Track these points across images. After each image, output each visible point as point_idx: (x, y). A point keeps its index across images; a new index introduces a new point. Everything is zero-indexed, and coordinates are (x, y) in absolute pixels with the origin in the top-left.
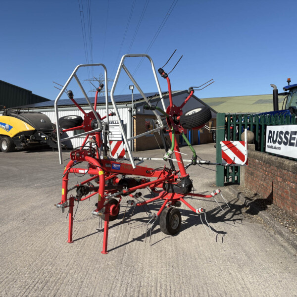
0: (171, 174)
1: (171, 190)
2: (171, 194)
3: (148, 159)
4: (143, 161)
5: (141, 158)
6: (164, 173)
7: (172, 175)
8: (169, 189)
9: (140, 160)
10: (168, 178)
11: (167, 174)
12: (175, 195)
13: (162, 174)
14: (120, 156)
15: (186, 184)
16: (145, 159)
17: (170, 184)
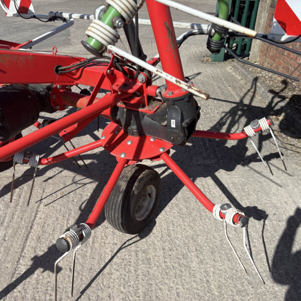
0: (135, 80)
2: (136, 139)
3: (82, 17)
4: (72, 23)
5: (66, 15)
6: (113, 78)
7: (139, 84)
8: (128, 124)
9: (64, 20)
10: (123, 95)
11: (121, 80)
12: (146, 143)
13: (106, 79)
14: (20, 8)
15: (182, 120)
16: (76, 16)
17: (133, 113)
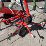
1: (22, 21)
7: (23, 14)
12: (24, 23)
